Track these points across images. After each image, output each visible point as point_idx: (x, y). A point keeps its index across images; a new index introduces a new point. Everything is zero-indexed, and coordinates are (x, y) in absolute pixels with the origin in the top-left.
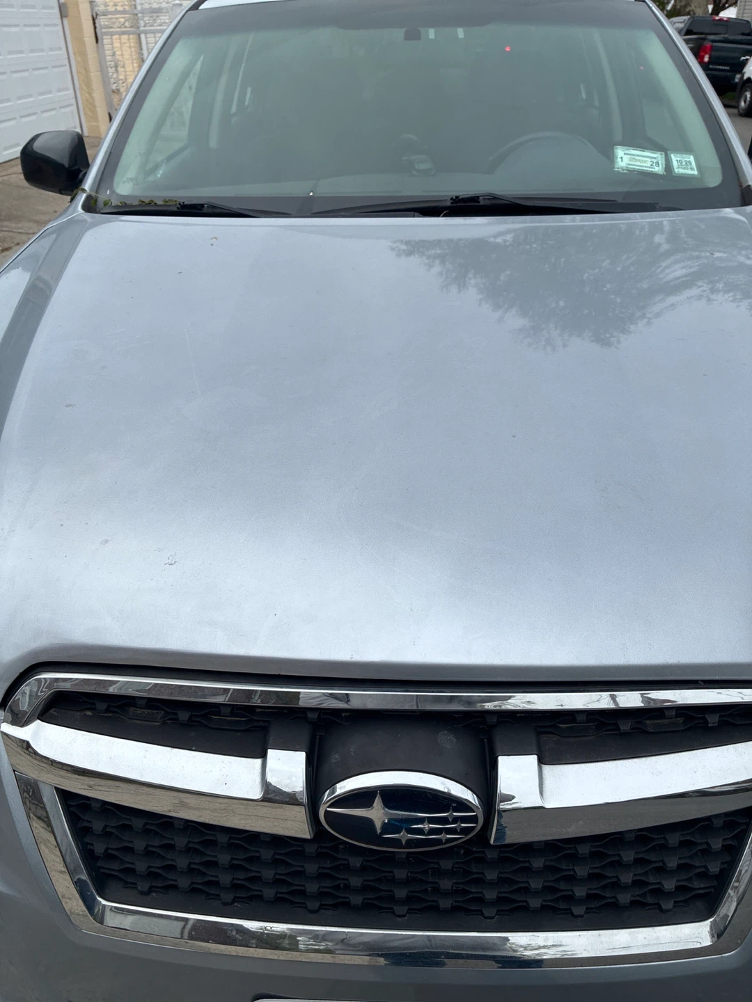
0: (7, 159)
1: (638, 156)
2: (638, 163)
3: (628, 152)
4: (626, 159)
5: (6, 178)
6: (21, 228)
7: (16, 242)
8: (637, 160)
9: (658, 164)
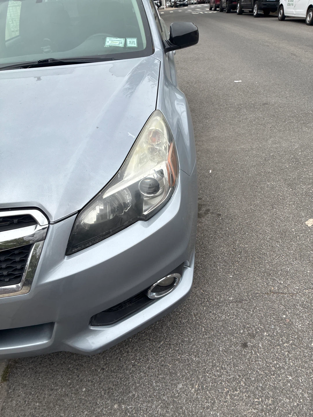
1: (115, 40)
2: (114, 43)
3: (111, 39)
4: (110, 42)
8: (114, 42)
9: (121, 43)
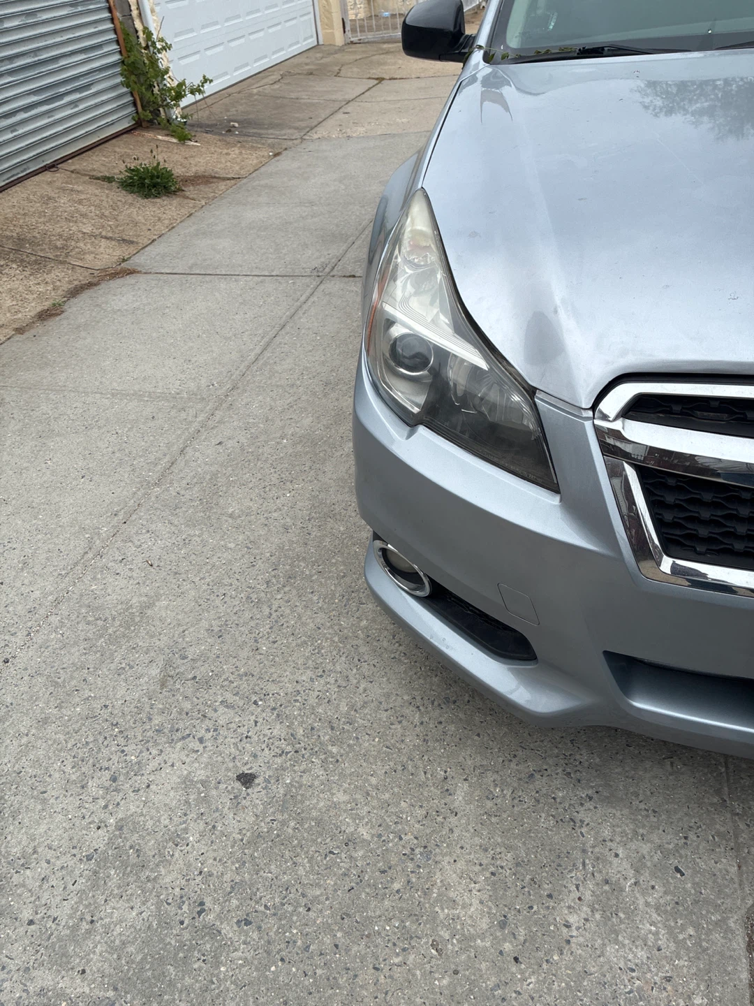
0: (257, 71)
5: (261, 89)
6: (285, 135)
7: (284, 147)
